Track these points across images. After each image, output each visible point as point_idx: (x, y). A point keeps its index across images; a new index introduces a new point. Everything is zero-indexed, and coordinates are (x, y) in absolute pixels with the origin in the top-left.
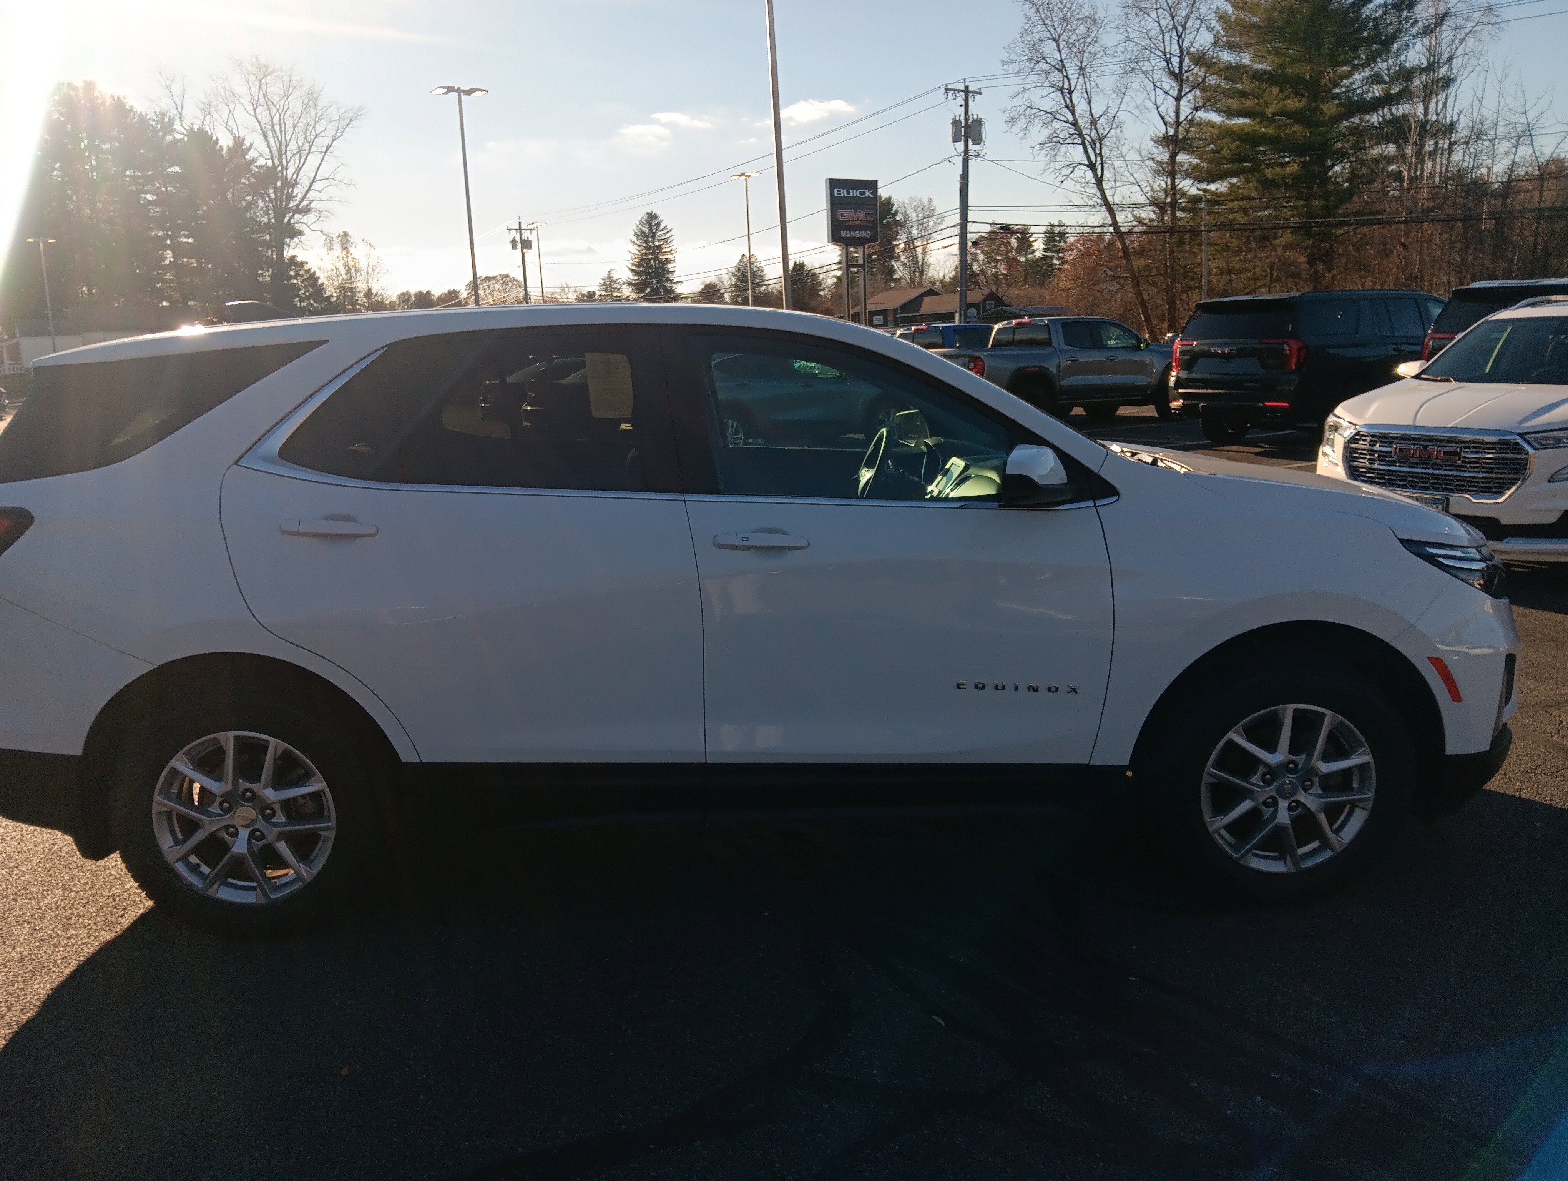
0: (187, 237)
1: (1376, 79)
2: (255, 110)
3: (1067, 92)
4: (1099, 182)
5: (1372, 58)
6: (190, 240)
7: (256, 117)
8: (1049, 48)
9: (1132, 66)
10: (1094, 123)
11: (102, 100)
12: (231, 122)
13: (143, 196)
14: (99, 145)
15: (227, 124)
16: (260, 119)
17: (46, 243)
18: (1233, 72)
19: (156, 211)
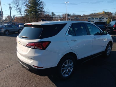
1: (39, 8)
3: (17, 6)
4: (21, 13)
5: (39, 6)
8: (16, 2)
9: (22, 4)
10: (20, 8)
18: (30, 6)
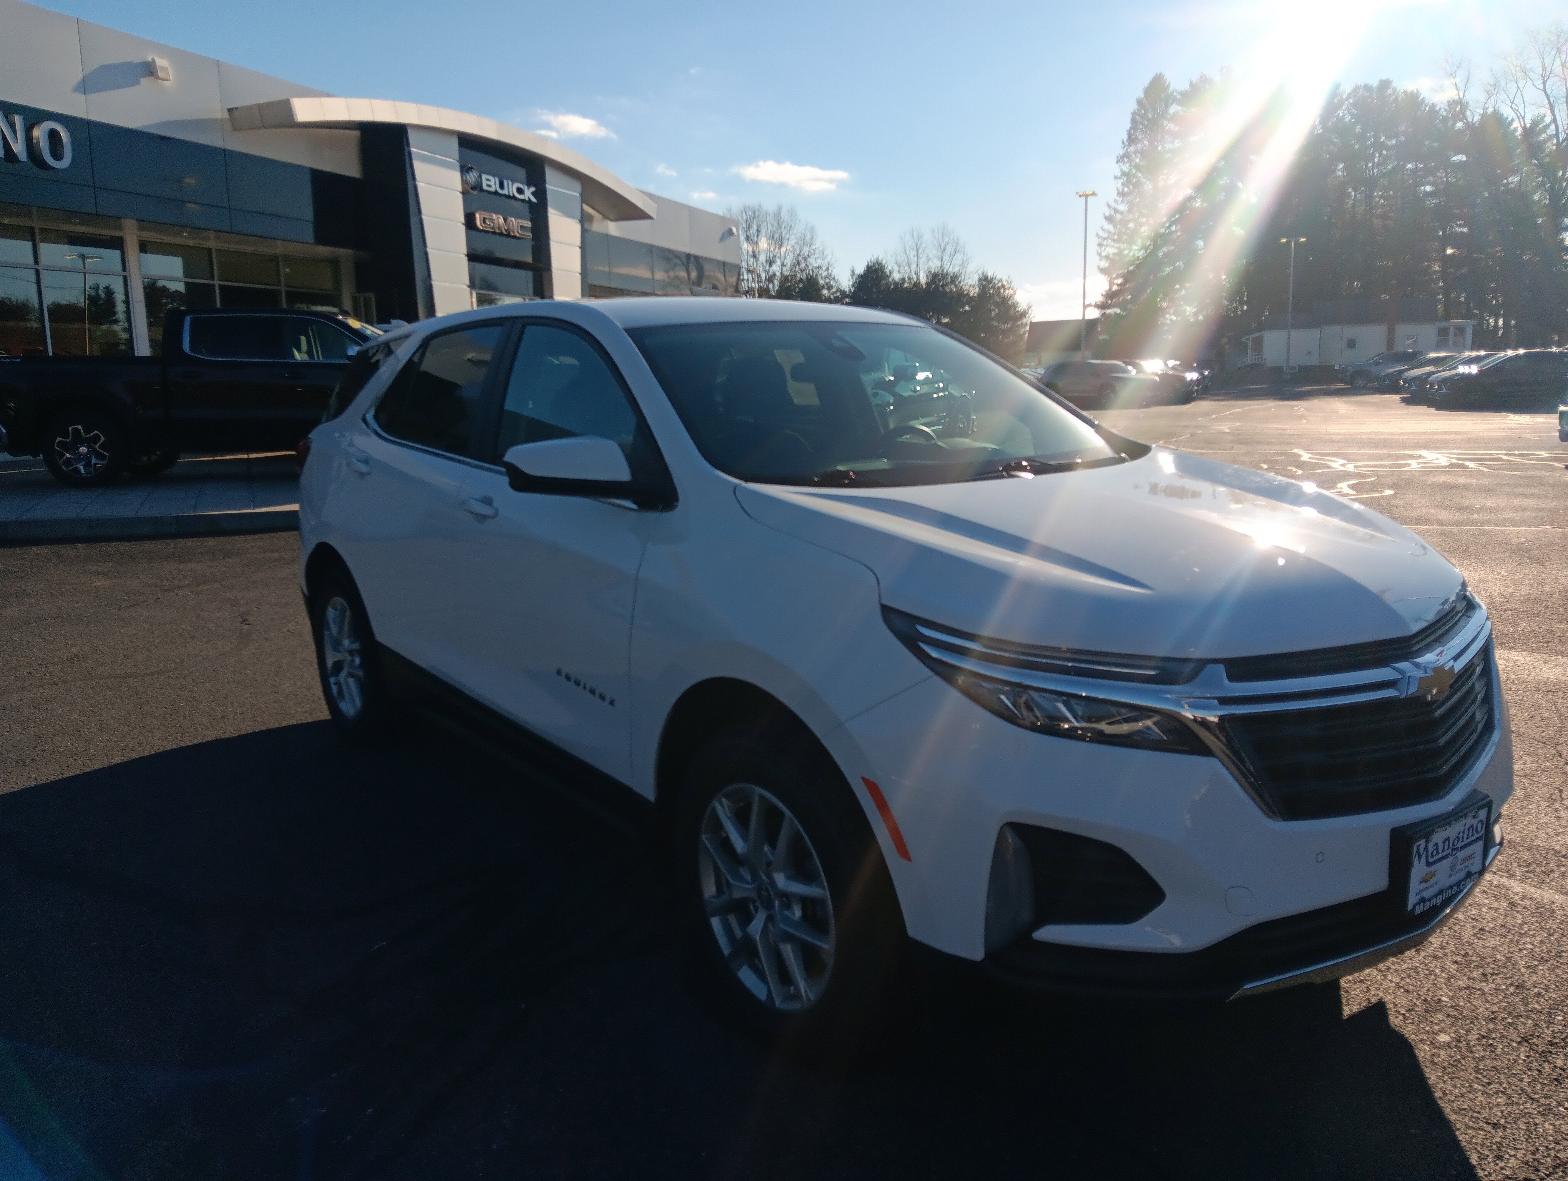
0: (1461, 226)
2: (1544, 84)
6: (1465, 230)
7: (1545, 90)
11: (1394, 97)
12: (1518, 101)
13: (1422, 188)
14: (1384, 141)
15: (1512, 103)
16: (1549, 93)
17: (1297, 243)
19: (1432, 202)
